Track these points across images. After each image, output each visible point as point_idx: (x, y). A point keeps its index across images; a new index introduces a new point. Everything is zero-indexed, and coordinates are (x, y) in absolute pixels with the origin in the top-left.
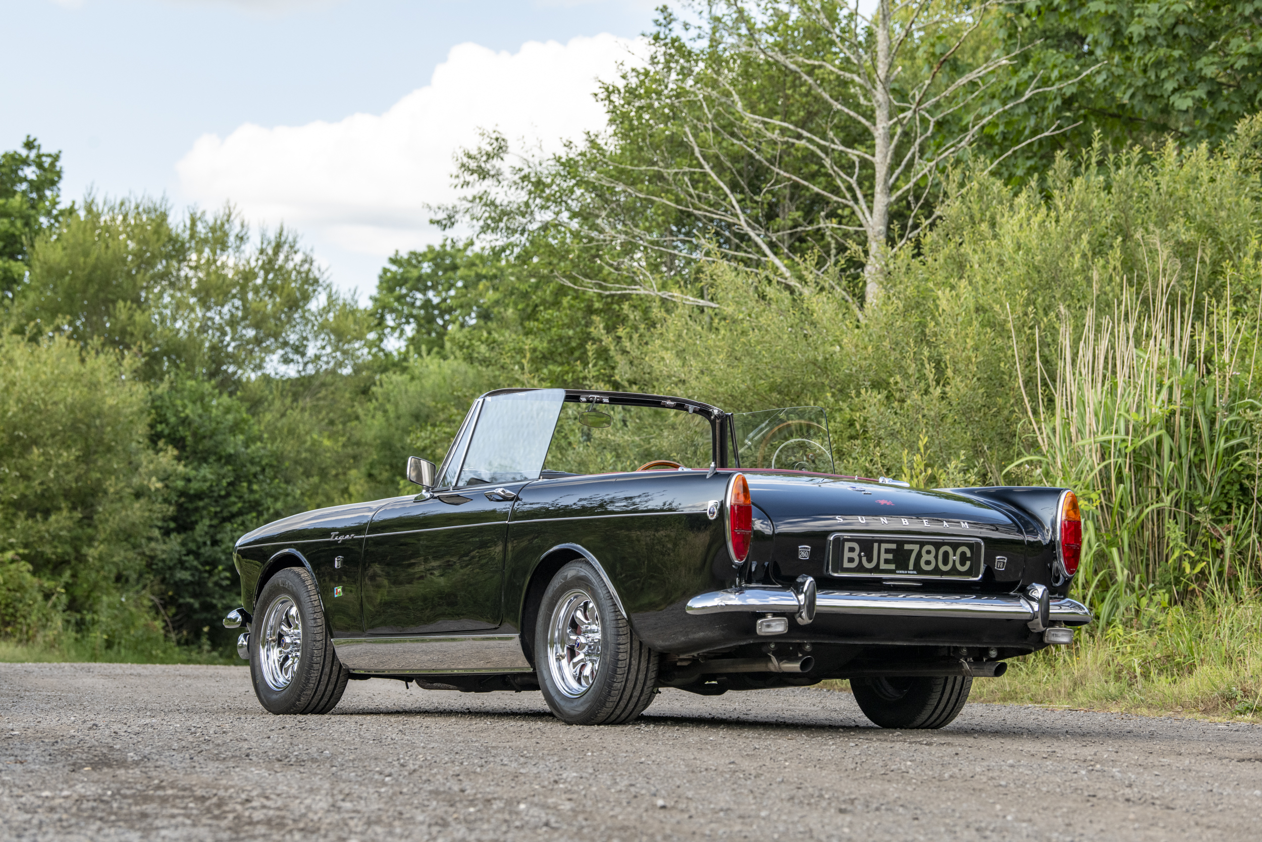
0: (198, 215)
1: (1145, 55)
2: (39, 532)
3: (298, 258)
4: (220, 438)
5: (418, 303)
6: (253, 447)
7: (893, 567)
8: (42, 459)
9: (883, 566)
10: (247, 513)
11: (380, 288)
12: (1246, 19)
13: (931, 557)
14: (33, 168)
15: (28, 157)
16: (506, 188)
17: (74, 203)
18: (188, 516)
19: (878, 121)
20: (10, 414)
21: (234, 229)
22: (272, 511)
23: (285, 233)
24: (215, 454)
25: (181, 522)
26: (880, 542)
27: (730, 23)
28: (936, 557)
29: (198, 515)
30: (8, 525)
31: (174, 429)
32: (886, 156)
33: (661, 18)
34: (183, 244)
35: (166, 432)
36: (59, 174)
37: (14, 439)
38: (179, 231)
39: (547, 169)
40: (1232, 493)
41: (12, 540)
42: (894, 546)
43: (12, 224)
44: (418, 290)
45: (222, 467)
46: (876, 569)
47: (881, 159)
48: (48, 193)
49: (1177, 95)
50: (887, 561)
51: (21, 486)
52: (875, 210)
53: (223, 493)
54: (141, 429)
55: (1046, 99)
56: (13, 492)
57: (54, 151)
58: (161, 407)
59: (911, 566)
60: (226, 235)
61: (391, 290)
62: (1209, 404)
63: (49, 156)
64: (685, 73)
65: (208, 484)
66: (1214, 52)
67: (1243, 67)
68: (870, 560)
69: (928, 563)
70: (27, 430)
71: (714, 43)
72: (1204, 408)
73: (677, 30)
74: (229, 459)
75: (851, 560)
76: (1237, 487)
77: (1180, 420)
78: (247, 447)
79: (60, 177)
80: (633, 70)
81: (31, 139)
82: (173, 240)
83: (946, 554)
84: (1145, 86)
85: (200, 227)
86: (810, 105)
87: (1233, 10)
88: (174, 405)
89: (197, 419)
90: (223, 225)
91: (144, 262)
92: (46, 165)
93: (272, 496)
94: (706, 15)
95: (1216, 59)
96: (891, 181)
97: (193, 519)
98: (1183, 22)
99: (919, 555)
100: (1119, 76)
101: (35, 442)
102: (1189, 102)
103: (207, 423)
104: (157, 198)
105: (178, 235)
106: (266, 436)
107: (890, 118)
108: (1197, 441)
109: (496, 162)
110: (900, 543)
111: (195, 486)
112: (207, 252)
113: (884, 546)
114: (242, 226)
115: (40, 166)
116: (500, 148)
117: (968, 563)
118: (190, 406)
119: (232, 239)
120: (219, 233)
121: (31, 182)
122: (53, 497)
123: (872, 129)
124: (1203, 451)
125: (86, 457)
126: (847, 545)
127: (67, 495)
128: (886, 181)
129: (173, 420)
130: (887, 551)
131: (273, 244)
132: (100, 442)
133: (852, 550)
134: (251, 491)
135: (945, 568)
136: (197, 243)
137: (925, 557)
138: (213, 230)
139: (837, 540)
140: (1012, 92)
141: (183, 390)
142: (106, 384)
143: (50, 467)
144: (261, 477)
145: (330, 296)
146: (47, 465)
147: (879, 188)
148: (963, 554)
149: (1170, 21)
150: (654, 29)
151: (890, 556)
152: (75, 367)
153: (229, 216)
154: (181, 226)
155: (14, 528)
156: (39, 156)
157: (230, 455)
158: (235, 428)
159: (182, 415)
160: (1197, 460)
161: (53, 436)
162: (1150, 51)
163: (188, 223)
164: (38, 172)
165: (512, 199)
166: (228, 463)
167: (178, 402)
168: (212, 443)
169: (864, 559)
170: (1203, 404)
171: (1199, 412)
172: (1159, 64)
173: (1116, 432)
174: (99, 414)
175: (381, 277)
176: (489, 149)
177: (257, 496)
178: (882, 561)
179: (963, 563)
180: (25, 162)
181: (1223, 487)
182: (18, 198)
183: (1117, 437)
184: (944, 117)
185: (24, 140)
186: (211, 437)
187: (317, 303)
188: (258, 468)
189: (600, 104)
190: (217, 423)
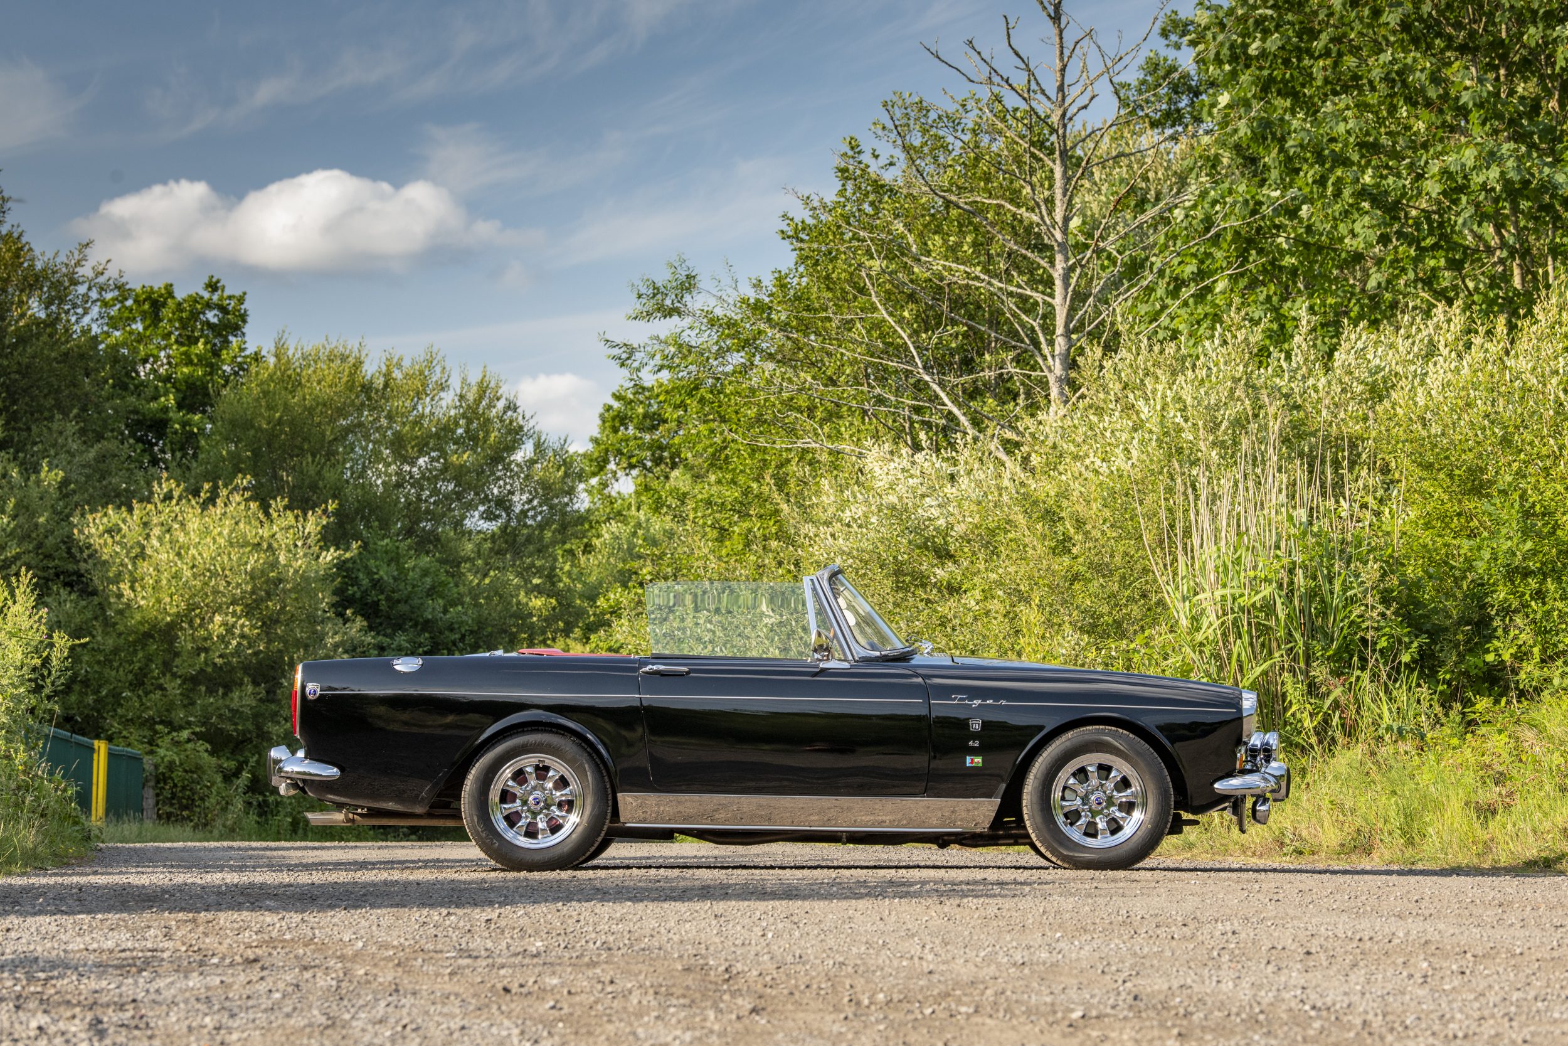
0: (394, 360)
2: (219, 708)
3: (501, 405)
4: (416, 602)
6: (452, 612)
11: (601, 427)
14: (216, 312)
15: (210, 299)
17: (261, 348)
19: (1056, 262)
21: (435, 376)
23: (488, 379)
24: (411, 620)
30: (187, 701)
31: (367, 591)
32: (1065, 298)
34: (377, 392)
35: (357, 596)
36: (243, 317)
38: (374, 378)
39: (736, 311)
41: (190, 718)
47: (1060, 302)
48: (232, 338)
52: (1055, 351)
56: (191, 666)
57: (238, 293)
58: (351, 570)
60: (425, 382)
63: (234, 297)
73: (867, 161)
78: (446, 612)
79: (245, 321)
80: (823, 205)
81: (214, 279)
82: (366, 388)
85: (396, 373)
88: (367, 568)
89: (392, 582)
92: (230, 308)
96: (1072, 325)
103: (402, 587)
105: (372, 383)
107: (1068, 259)
109: (686, 301)
114: (443, 372)
115: (223, 309)
116: (688, 284)
118: (384, 567)
119: (431, 386)
120: (417, 381)
121: (213, 327)
122: (234, 671)
123: (1050, 269)
127: (247, 669)
128: (1066, 323)
129: (365, 582)
131: (475, 390)
136: (392, 390)
138: (412, 376)
145: (537, 445)
147: (1059, 331)
150: (840, 162)
152: (253, 531)
153: (430, 361)
154: (376, 372)
155: (193, 704)
156: (223, 299)
157: (428, 621)
158: (432, 592)
159: (376, 577)
163: (383, 369)
164: (221, 316)
167: (371, 563)
168: (407, 608)
174: (282, 580)
175: (602, 415)
180: (209, 305)
185: (206, 280)
186: (406, 602)
187: (523, 453)
188: (457, 636)
189: (787, 241)
190: (414, 586)
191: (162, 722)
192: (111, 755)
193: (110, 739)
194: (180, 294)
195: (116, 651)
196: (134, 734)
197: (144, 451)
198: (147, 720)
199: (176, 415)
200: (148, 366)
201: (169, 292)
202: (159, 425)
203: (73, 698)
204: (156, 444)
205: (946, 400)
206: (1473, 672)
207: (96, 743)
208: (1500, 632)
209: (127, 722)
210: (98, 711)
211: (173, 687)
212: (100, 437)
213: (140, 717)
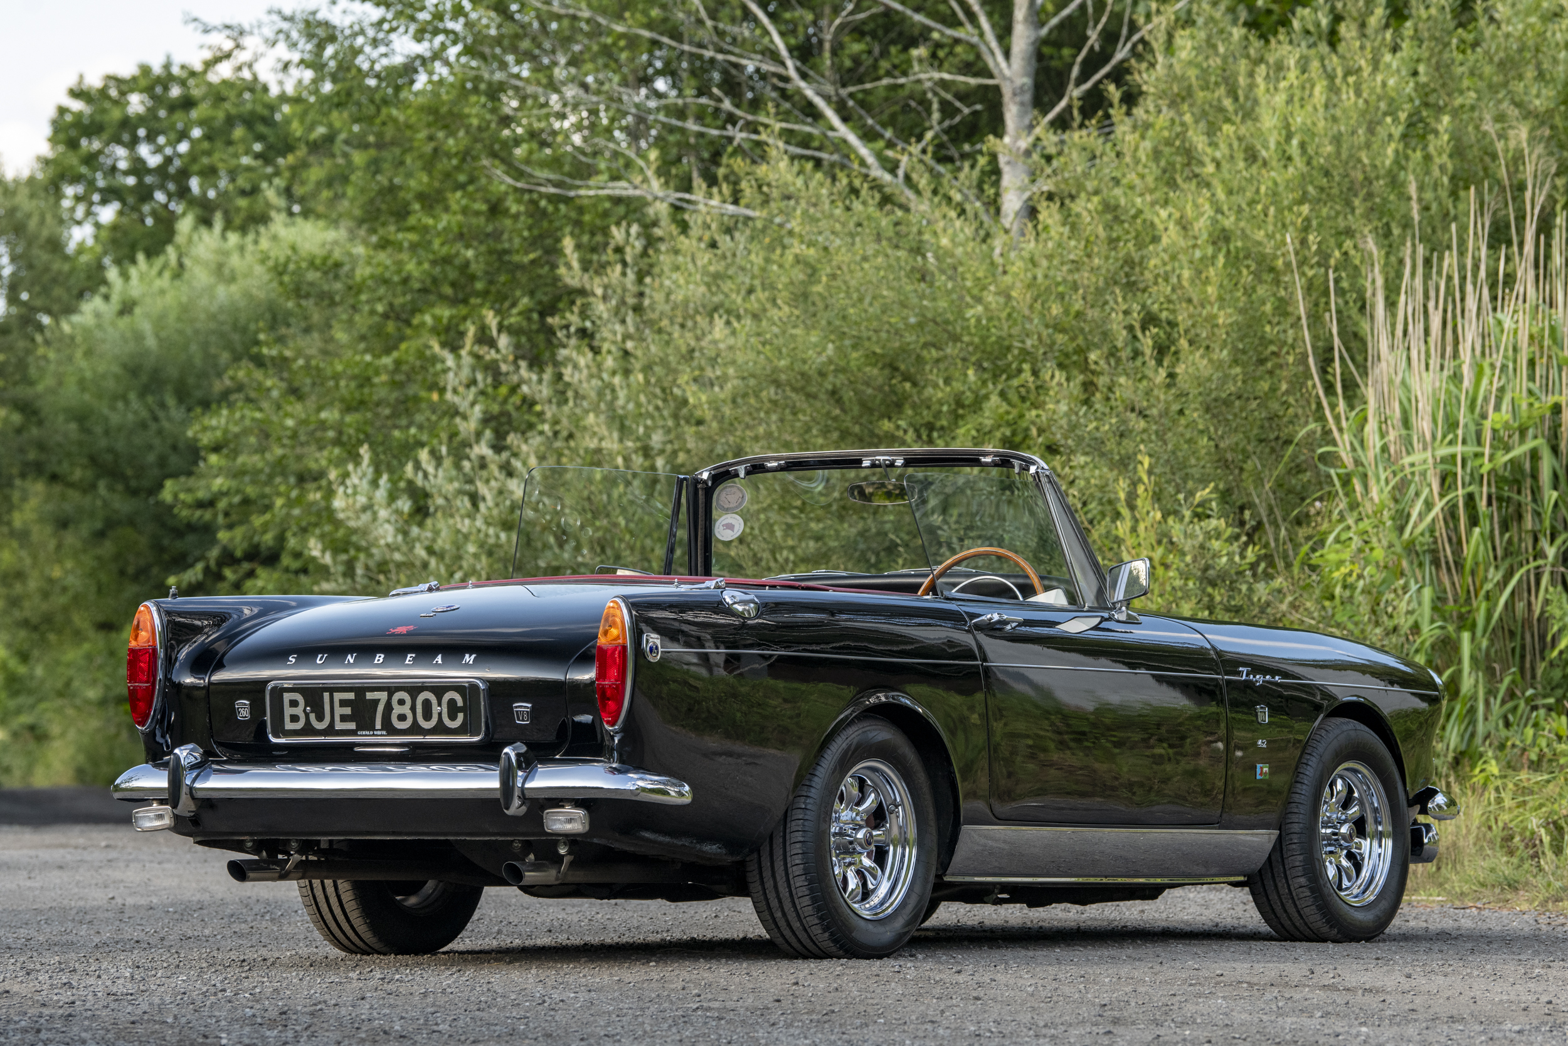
5: (123, 165)
7: (352, 726)
9: (339, 726)
13: (406, 710)
26: (332, 690)
28: (413, 709)
42: (351, 696)
44: (121, 143)
46: (330, 730)
50: (344, 718)
59: (378, 726)
61: (73, 144)
68: (320, 718)
69: (402, 718)
75: (294, 718)
83: (427, 704)
99: (389, 708)
110: (360, 691)
113: (338, 696)
117: (461, 716)
126: (287, 697)
130: (343, 703)
133: (294, 704)
135: (427, 725)
137: (397, 710)
139: (274, 689)
148: (452, 702)
151: (348, 711)
169: (312, 717)
175: (54, 123)
178: (337, 718)
179: (453, 717)
205: (835, 121)
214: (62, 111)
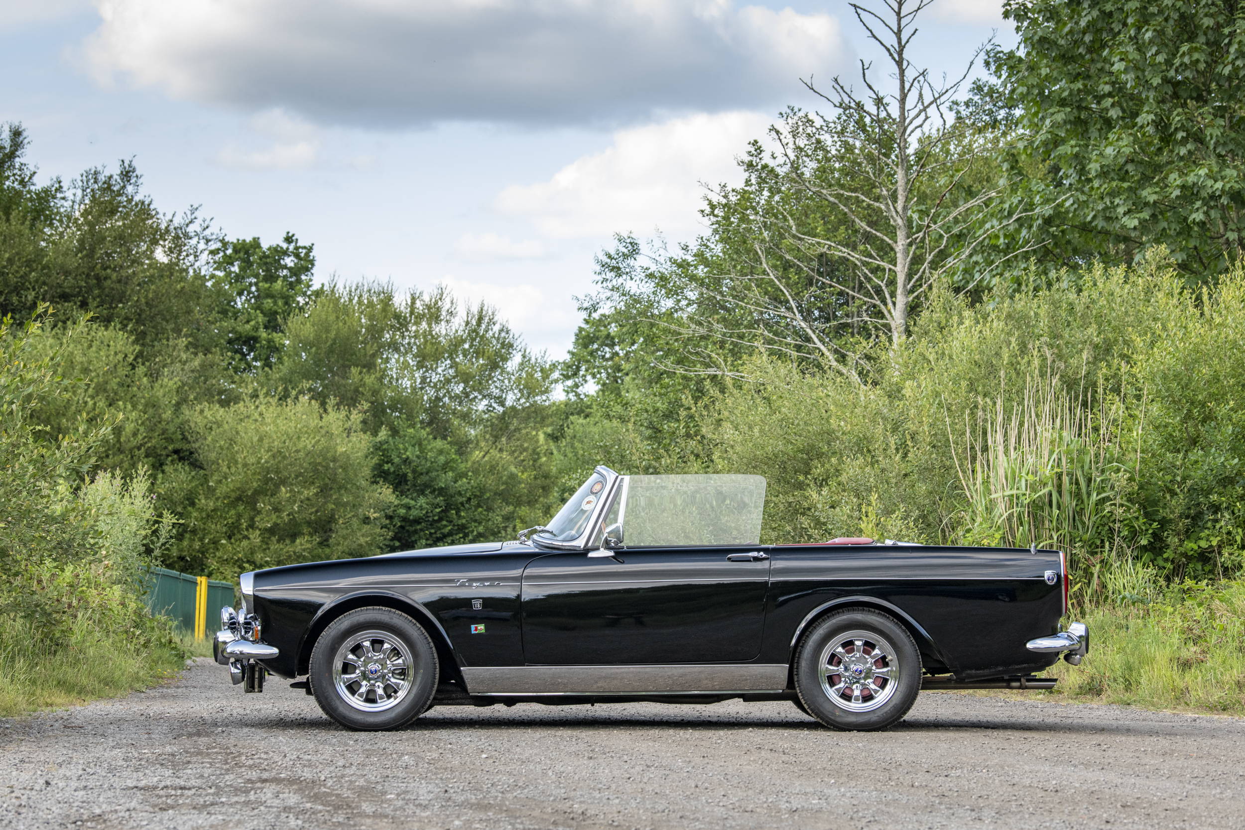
0: (417, 295)
1: (1101, 186)
2: (288, 552)
3: (496, 328)
4: (434, 474)
5: (607, 356)
6: (460, 483)
8: (288, 495)
10: (456, 534)
11: (576, 343)
12: (1182, 158)
14: (292, 258)
15: (288, 249)
16: (638, 282)
17: (323, 285)
18: (409, 536)
19: (898, 240)
20: (263, 461)
21: (446, 305)
22: (475, 533)
23: (485, 308)
24: (430, 487)
25: (404, 541)
27: (810, 153)
29: (417, 536)
30: (264, 547)
31: (398, 467)
32: (904, 267)
33: (753, 150)
34: (405, 317)
35: (392, 470)
36: (312, 262)
37: (267, 480)
38: (402, 308)
39: (666, 268)
40: (1103, 533)
41: (268, 559)
43: (275, 303)
44: (607, 345)
45: (436, 498)
47: (901, 270)
48: (303, 277)
49: (1127, 217)
51: (274, 517)
52: (897, 306)
53: (436, 518)
54: (367, 472)
55: (1031, 219)
56: (268, 522)
57: (308, 244)
58: (387, 450)
60: (439, 309)
61: (585, 346)
62: (1086, 467)
63: (305, 248)
64: (773, 192)
65: (424, 512)
66: (1157, 183)
67: (1177, 197)
70: (277, 472)
71: (795, 167)
72: (1083, 471)
73: (766, 159)
74: (442, 491)
76: (1107, 528)
77: (1066, 479)
78: (455, 482)
79: (313, 265)
80: (733, 191)
81: (290, 235)
82: (397, 316)
84: (1104, 210)
85: (418, 304)
86: (870, 216)
87: (1172, 151)
88: (397, 449)
89: (415, 459)
90: (436, 302)
91: (375, 332)
92: (302, 255)
93: (475, 521)
94: (791, 145)
95: (1158, 189)
96: (909, 287)
97: (413, 539)
98: (1132, 161)
100: (1084, 202)
101: (283, 482)
102: (1136, 222)
103: (423, 462)
104: (384, 281)
105: (401, 312)
106: (470, 474)
107: (908, 238)
108: (1078, 495)
109: (631, 262)
111: (414, 513)
112: (424, 325)
114: (452, 303)
115: (297, 256)
116: (633, 250)
118: (410, 449)
119: (444, 313)
120: (433, 310)
121: (290, 269)
122: (300, 525)
123: (894, 245)
124: (1082, 502)
125: (324, 491)
127: (309, 523)
128: (905, 286)
129: (396, 460)
131: (477, 317)
132: (334, 480)
134: (459, 517)
136: (416, 317)
138: (429, 307)
140: (1006, 213)
141: (405, 436)
142: (337, 435)
143: (295, 502)
144: (467, 506)
145: (524, 356)
146: (291, 501)
147: (899, 291)
149: (1121, 160)
150: (747, 159)
152: (314, 422)
153: (442, 294)
154: (404, 303)
155: (269, 549)
156: (297, 248)
157: (442, 488)
158: (445, 467)
159: (404, 456)
160: (1078, 509)
161: (297, 477)
162: (1104, 183)
163: (409, 302)
164: (296, 261)
165: (643, 290)
166: (440, 494)
167: (401, 446)
168: (427, 478)
170: (1082, 467)
171: (1079, 473)
172: (1113, 194)
173: (1018, 489)
174: (334, 460)
175: (577, 335)
176: (626, 251)
177: (464, 521)
180: (285, 253)
181: (1098, 527)
182: (279, 282)
183: (1018, 492)
184: (961, 231)
185: (285, 235)
186: (427, 473)
187: (513, 364)
188: (464, 499)
189: (707, 218)
190: (432, 463)
191: (248, 562)
192: (210, 587)
193: (209, 575)
194: (265, 245)
195: (215, 510)
196: (228, 571)
197: (241, 360)
198: (237, 561)
199: (263, 334)
200: (244, 298)
201: (256, 243)
202: (251, 341)
203: (185, 543)
204: (249, 354)
205: (816, 340)
206: (1190, 553)
207: (199, 579)
208: (1209, 524)
209: (224, 562)
210: (203, 553)
211: (255, 537)
212: (207, 351)
213: (232, 558)
214: (581, 329)
